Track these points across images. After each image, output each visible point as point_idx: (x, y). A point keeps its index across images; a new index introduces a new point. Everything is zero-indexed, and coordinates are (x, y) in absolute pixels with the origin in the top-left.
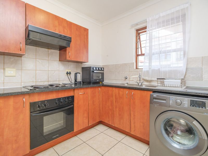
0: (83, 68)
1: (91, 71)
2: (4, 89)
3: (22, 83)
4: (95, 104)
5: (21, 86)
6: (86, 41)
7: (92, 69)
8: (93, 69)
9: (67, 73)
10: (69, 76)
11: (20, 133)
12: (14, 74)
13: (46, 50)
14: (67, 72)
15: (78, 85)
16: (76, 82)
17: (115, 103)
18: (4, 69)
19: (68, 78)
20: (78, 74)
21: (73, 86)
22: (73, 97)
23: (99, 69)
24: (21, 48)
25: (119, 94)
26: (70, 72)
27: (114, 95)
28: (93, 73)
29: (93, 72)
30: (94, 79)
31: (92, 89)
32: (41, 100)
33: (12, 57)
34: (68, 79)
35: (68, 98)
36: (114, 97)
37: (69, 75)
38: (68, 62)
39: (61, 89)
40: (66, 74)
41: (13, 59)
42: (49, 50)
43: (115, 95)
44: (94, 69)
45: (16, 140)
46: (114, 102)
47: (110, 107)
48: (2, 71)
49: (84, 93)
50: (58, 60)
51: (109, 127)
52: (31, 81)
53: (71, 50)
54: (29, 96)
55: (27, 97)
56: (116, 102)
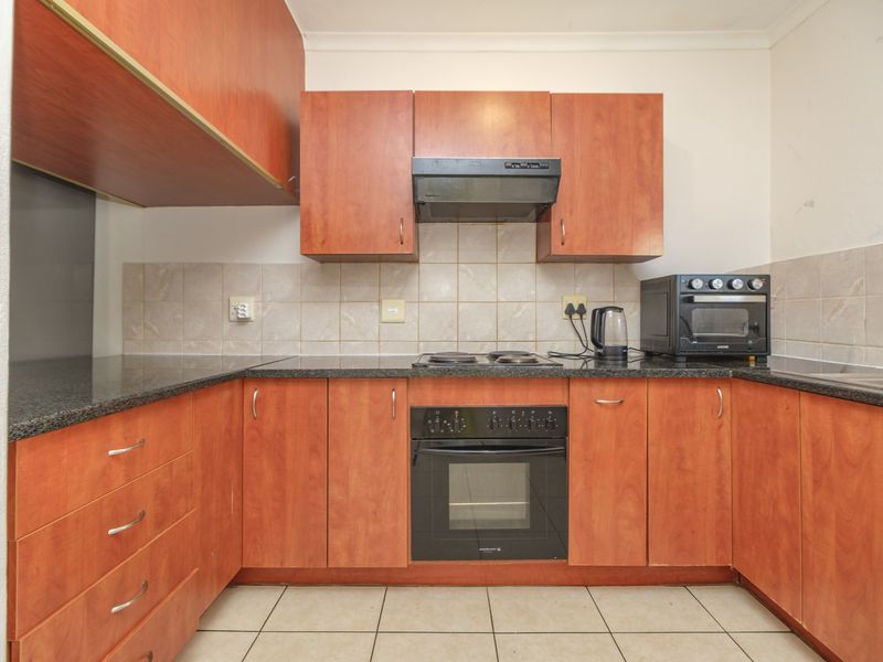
0: (646, 286)
1: (679, 296)
2: (379, 358)
3: (422, 344)
4: (689, 464)
5: (418, 351)
6: (646, 157)
7: (681, 288)
8: (690, 287)
9: (570, 311)
10: (578, 324)
11: (384, 493)
12: (400, 317)
13: (490, 227)
14: (570, 306)
15: (609, 362)
16: (600, 351)
17: (814, 492)
18: (380, 302)
19: (572, 329)
20: (610, 313)
21: (591, 365)
22: (563, 412)
23: (730, 286)
24: (401, 237)
25: (838, 434)
26: (581, 306)
27: (805, 437)
28: (688, 306)
29: (690, 300)
30: (699, 339)
31: (670, 390)
32: (443, 404)
33: (396, 265)
34: (572, 335)
35: (541, 411)
36: (806, 451)
37: (576, 316)
38: (572, 265)
39: (509, 372)
40: (565, 316)
41: (398, 269)
42: (500, 226)
43: (816, 444)
44: (698, 284)
45: (375, 513)
46: (809, 483)
47: (784, 509)
48: (376, 306)
49: (621, 402)
50: (534, 260)
51: (788, 625)
52: (445, 338)
53: (571, 212)
54: (408, 384)
55: (402, 387)
56: (817, 482)
